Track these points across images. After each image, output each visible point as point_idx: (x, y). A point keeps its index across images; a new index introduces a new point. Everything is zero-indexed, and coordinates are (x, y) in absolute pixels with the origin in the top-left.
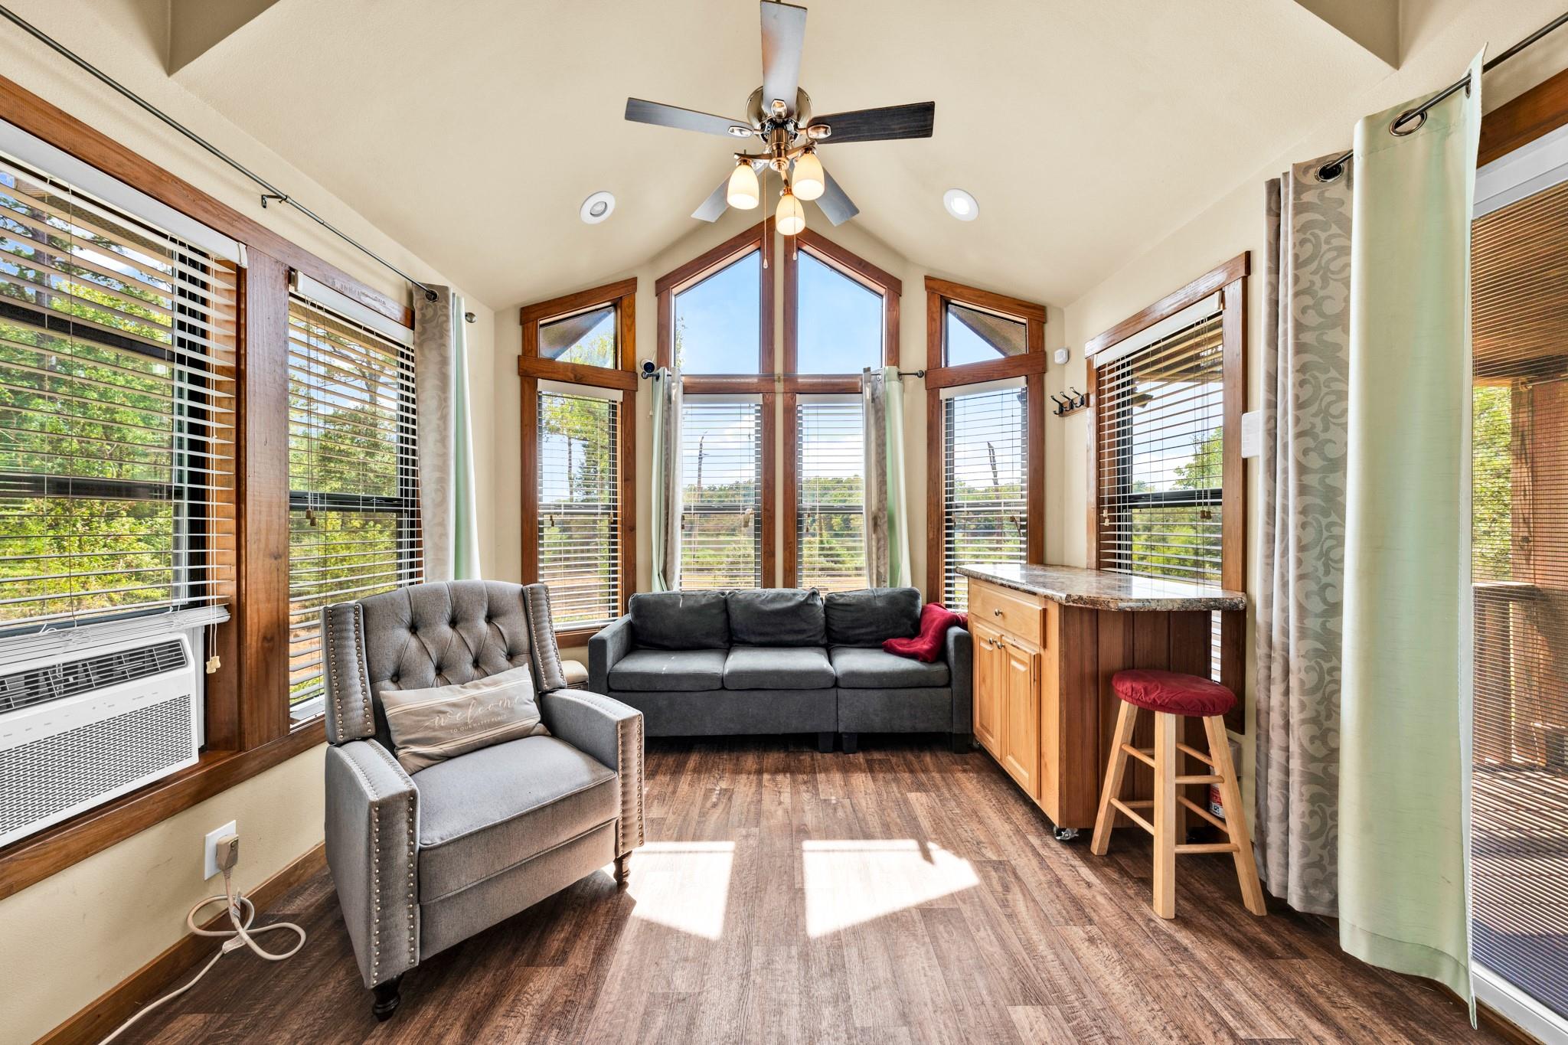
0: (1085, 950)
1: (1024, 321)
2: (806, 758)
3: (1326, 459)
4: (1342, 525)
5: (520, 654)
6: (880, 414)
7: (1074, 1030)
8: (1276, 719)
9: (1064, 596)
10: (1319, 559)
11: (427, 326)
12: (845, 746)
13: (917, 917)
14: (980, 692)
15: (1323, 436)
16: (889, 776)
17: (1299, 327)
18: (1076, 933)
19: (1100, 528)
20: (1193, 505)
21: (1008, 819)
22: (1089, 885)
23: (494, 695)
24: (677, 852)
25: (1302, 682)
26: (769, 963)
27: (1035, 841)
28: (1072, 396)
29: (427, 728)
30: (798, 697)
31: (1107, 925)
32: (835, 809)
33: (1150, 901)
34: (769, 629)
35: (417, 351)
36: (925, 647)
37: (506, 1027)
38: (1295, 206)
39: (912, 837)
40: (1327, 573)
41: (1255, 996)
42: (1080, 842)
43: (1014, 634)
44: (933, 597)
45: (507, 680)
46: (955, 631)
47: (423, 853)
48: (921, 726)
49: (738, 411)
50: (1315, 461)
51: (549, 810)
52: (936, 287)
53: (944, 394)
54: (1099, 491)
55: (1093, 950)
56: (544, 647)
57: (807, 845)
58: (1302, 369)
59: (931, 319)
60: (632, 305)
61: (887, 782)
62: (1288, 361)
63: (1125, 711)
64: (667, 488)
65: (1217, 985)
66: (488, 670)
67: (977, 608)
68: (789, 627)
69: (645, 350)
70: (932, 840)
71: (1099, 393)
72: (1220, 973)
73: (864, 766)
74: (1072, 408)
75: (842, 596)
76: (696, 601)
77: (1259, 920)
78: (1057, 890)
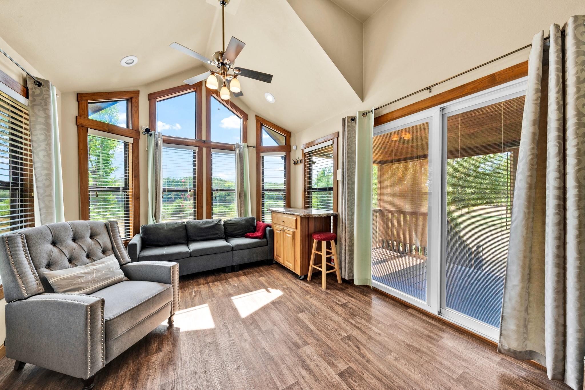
0: (310, 299)
1: (285, 135)
2: (222, 276)
3: (352, 182)
4: (354, 196)
5: (108, 250)
6: (242, 159)
7: (311, 314)
8: (343, 239)
9: (302, 215)
10: (350, 203)
11: (36, 98)
12: (236, 269)
13: (271, 305)
14: (276, 246)
15: (351, 177)
16: (251, 275)
17: (348, 153)
18: (308, 297)
19: (305, 197)
20: (327, 191)
21: (287, 278)
22: (308, 287)
23: (104, 267)
24: (188, 312)
25: (348, 230)
26: (234, 327)
27: (294, 281)
28: (298, 160)
29: (75, 284)
30: (219, 256)
31: (314, 293)
32: (238, 287)
33: (321, 287)
34: (204, 234)
35: (30, 110)
36: (260, 234)
37: (149, 373)
38: (347, 125)
39: (263, 288)
40: (352, 206)
41: (341, 297)
42: (305, 279)
43: (287, 227)
44: (258, 219)
45: (108, 261)
46: (268, 229)
47: (107, 323)
48: (259, 259)
49: (187, 152)
50: (350, 183)
51: (151, 300)
52: (259, 119)
53: (262, 154)
54: (305, 187)
55: (312, 299)
56: (119, 247)
57: (232, 298)
58: (348, 162)
59: (257, 130)
60: (137, 102)
61: (252, 277)
62: (346, 160)
63: (315, 242)
64: (156, 181)
65: (335, 297)
66: (95, 258)
67: (275, 221)
68: (212, 233)
69: (144, 123)
70: (269, 287)
71: (305, 160)
72: (335, 295)
73: (243, 274)
74: (298, 163)
75: (230, 221)
76: (172, 226)
77: (341, 284)
78: (302, 290)
